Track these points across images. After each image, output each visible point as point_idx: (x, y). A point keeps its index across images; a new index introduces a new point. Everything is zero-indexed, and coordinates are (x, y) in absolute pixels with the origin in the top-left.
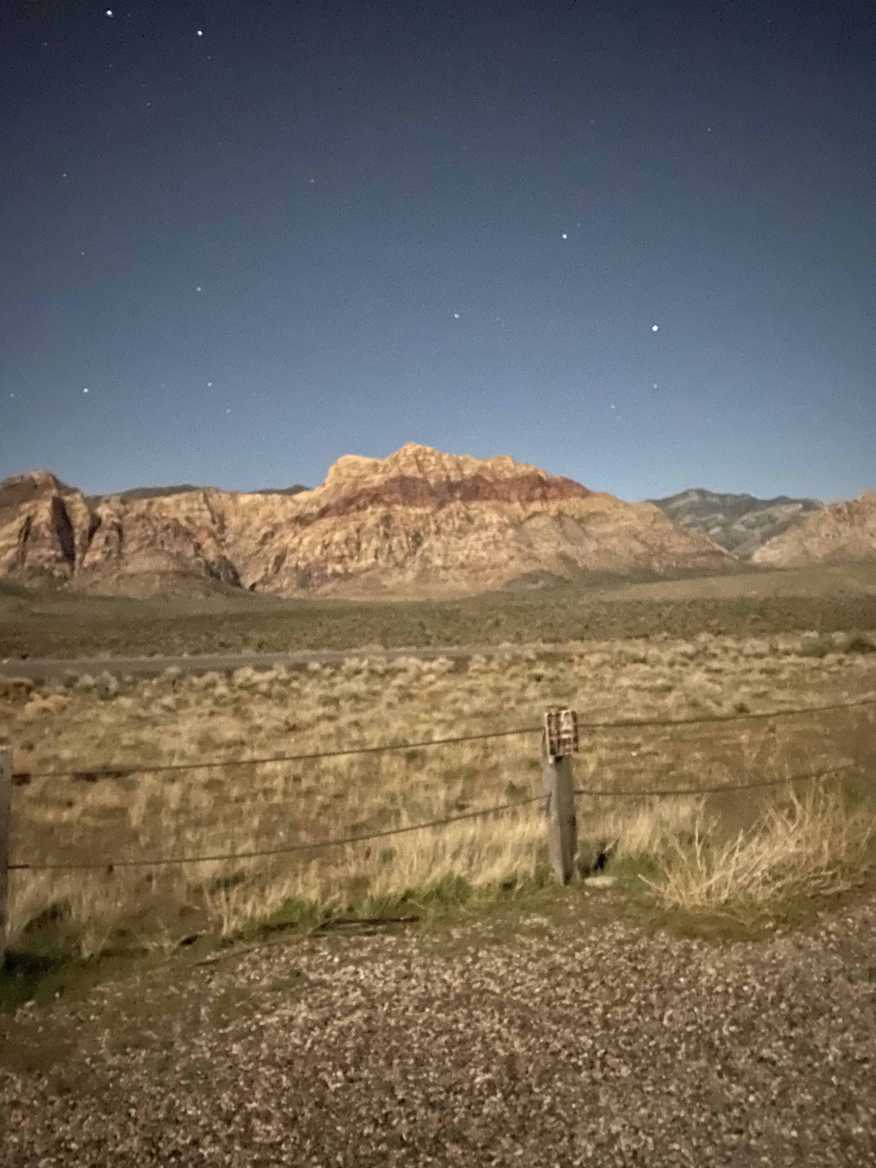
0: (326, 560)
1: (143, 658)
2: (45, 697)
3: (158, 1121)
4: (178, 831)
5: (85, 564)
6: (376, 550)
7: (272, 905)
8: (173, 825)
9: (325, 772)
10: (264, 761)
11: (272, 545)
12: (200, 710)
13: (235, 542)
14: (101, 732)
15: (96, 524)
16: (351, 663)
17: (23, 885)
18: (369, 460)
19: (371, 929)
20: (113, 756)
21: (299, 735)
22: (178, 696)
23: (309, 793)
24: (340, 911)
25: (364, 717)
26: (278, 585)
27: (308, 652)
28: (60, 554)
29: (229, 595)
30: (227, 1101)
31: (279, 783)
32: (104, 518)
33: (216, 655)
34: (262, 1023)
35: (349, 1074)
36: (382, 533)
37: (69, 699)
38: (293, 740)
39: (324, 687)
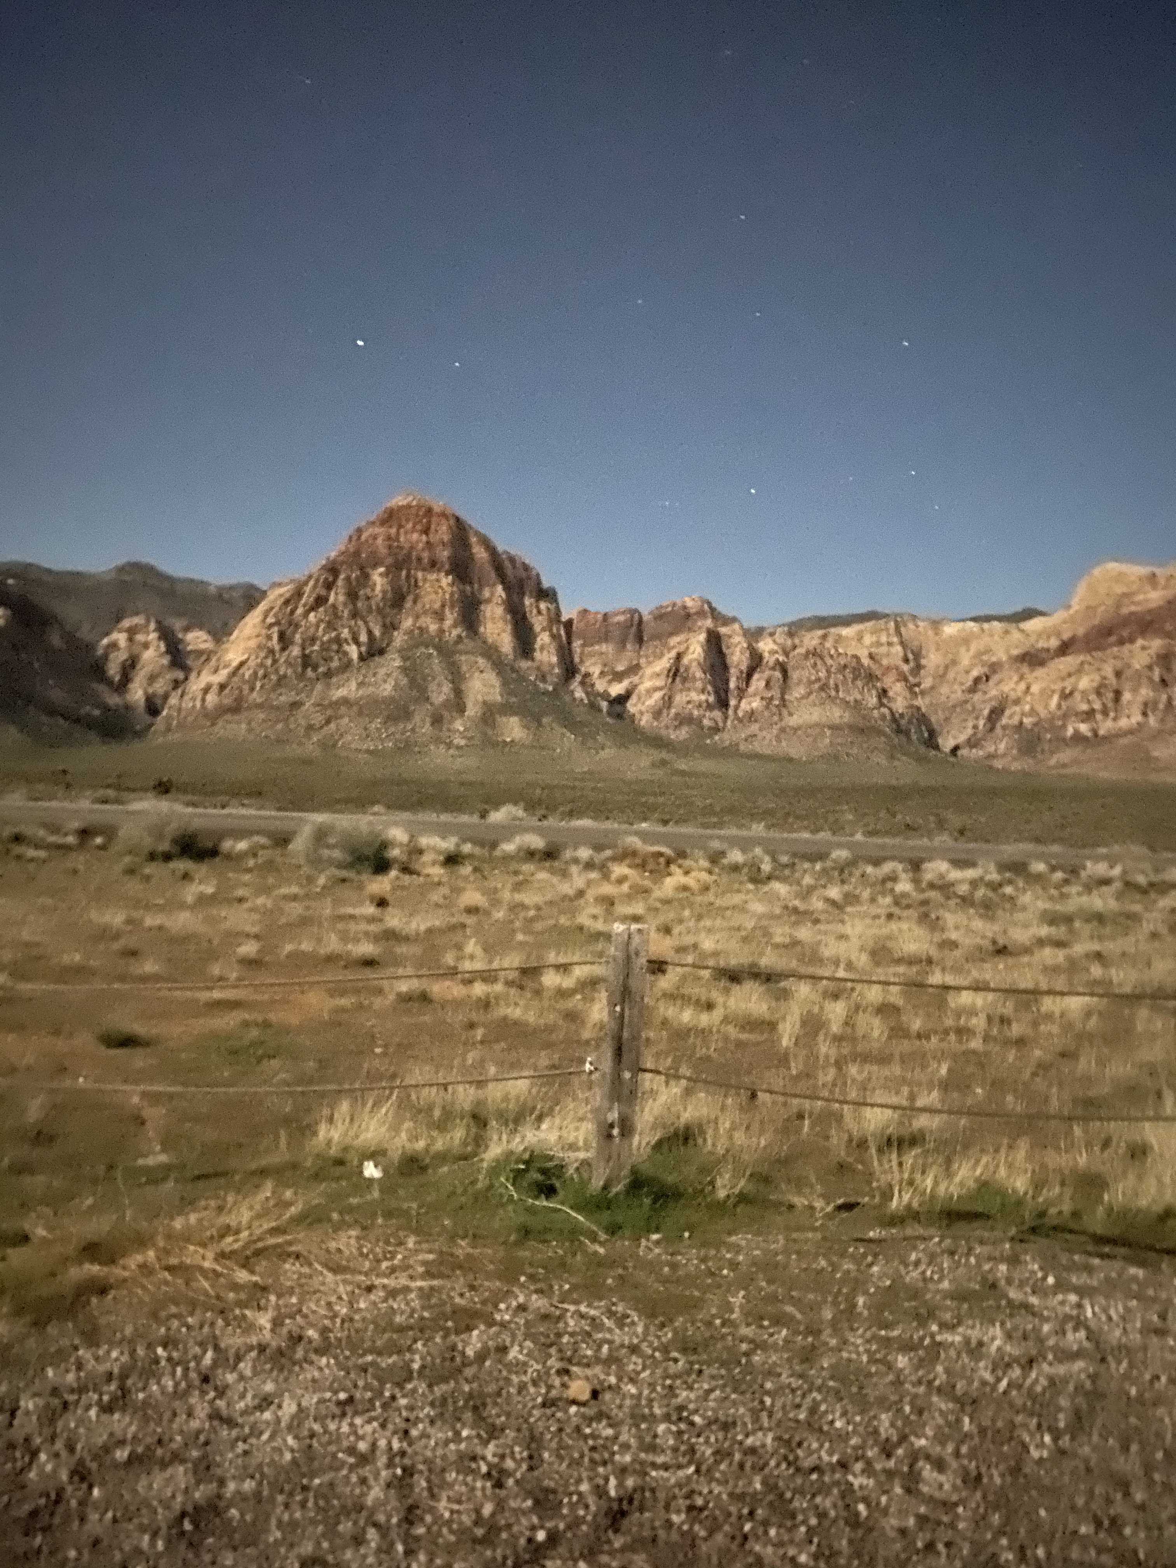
0: (1065, 717)
1: (806, 835)
2: (687, 873)
3: (797, 1421)
4: (839, 1064)
5: (740, 714)
6: (1146, 704)
7: (962, 1184)
8: (833, 1053)
9: (1049, 1017)
10: (958, 989)
11: (985, 693)
12: (874, 910)
13: (932, 688)
14: (750, 924)
15: (756, 661)
16: (1097, 868)
17: (653, 1093)
18: (1143, 570)
19: (1107, 1249)
20: (762, 954)
21: (1010, 961)
22: (846, 887)
23: (1020, 1042)
24: (1060, 1213)
25: (1111, 947)
26: (992, 749)
27: (1029, 847)
28: (711, 699)
29: (921, 760)
30: (887, 1424)
31: (978, 1023)
32: (766, 655)
33: (898, 841)
34: (938, 1338)
35: (1060, 1442)
36: (1156, 678)
37: (714, 877)
38: (1001, 966)
39: (1051, 898)
